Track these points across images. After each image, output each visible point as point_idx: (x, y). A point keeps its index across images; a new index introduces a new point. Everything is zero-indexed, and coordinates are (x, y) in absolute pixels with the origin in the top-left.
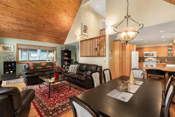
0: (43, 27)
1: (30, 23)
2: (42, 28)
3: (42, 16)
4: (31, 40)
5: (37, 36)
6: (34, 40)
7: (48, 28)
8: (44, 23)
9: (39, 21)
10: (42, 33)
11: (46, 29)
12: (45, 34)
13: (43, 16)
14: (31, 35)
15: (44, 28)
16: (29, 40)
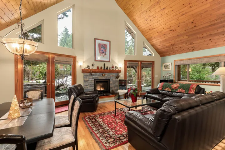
0: (193, 26)
1: (175, 32)
2: (194, 29)
3: (182, 14)
4: (189, 52)
5: (193, 44)
6: (193, 50)
7: (202, 23)
8: (191, 20)
9: (183, 22)
10: (198, 36)
11: (201, 26)
12: (205, 35)
13: (184, 13)
14: (185, 45)
15: (195, 26)
16: (187, 52)
